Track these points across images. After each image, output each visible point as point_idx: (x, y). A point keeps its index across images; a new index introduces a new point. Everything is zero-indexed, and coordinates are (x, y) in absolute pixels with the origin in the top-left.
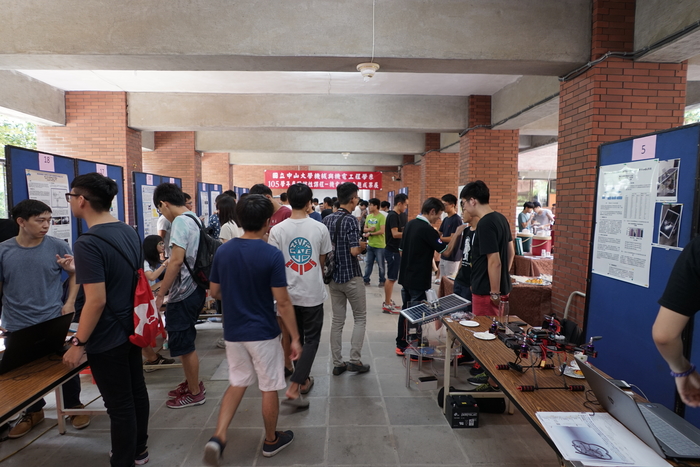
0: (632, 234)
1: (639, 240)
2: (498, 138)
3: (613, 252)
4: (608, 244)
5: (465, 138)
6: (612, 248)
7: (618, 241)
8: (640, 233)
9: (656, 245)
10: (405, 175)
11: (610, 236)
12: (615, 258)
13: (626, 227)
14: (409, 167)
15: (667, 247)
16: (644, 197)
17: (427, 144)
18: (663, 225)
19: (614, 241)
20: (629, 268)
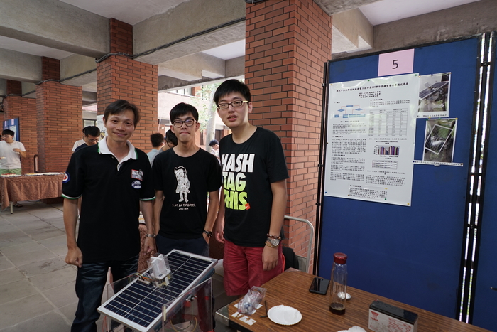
0: (383, 151)
1: (394, 158)
2: (140, 70)
3: (355, 173)
4: (346, 164)
5: (104, 64)
6: (353, 168)
7: (362, 161)
8: (395, 151)
9: (419, 162)
10: (10, 107)
11: (348, 156)
12: (360, 178)
13: (372, 146)
14: (15, 98)
15: (437, 164)
16: (398, 114)
17: (44, 73)
18: (429, 141)
19: (355, 161)
20: (380, 187)
